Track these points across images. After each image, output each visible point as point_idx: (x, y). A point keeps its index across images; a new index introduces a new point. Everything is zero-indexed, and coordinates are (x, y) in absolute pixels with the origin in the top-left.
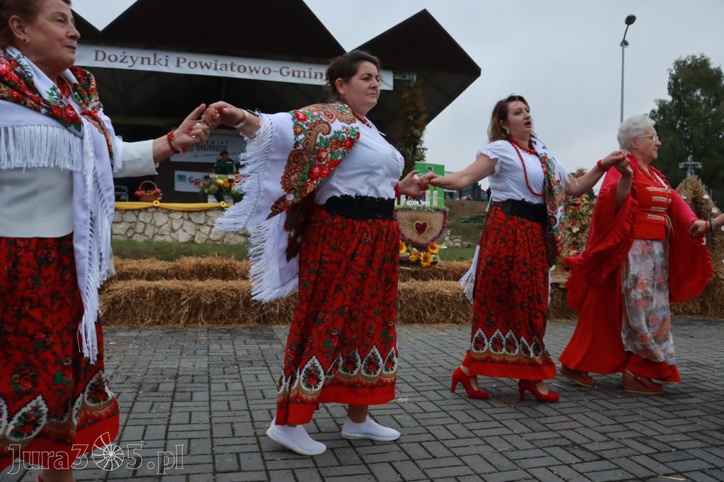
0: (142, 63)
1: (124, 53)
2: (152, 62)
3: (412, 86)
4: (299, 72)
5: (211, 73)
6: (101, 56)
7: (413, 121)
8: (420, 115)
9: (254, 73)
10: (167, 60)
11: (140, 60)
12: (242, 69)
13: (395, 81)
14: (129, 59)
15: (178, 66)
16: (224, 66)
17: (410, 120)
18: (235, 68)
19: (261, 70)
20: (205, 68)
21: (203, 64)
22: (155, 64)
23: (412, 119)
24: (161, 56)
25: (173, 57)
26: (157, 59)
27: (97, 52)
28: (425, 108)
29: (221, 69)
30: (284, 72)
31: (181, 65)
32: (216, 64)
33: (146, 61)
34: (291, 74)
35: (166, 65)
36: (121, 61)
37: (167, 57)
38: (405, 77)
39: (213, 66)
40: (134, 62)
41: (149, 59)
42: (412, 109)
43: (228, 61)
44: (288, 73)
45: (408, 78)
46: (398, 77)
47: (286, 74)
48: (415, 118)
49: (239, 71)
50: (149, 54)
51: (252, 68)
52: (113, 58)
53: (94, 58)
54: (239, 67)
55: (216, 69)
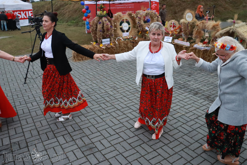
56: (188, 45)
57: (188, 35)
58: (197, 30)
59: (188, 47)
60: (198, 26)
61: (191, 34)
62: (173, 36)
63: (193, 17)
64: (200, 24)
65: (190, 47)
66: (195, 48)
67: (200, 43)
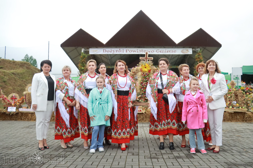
0: (116, 52)
1: (111, 49)
2: (119, 51)
3: (198, 52)
4: (162, 51)
5: (136, 53)
6: (105, 51)
10: (123, 51)
11: (116, 51)
13: (193, 51)
14: (112, 51)
15: (126, 52)
18: (143, 51)
19: (151, 51)
20: (134, 52)
21: (134, 51)
22: (120, 52)
24: (122, 49)
25: (125, 49)
27: (104, 50)
28: (203, 59)
29: (139, 52)
31: (127, 52)
33: (117, 51)
34: (160, 52)
36: (110, 52)
38: (196, 49)
39: (136, 51)
40: (114, 52)
41: (118, 51)
42: (199, 60)
43: (141, 49)
44: (159, 51)
45: (197, 50)
46: (194, 50)
47: (158, 52)
49: (144, 52)
50: (118, 49)
52: (108, 51)
53: (103, 52)
54: (144, 51)
55: (137, 52)
62: (17, 106)
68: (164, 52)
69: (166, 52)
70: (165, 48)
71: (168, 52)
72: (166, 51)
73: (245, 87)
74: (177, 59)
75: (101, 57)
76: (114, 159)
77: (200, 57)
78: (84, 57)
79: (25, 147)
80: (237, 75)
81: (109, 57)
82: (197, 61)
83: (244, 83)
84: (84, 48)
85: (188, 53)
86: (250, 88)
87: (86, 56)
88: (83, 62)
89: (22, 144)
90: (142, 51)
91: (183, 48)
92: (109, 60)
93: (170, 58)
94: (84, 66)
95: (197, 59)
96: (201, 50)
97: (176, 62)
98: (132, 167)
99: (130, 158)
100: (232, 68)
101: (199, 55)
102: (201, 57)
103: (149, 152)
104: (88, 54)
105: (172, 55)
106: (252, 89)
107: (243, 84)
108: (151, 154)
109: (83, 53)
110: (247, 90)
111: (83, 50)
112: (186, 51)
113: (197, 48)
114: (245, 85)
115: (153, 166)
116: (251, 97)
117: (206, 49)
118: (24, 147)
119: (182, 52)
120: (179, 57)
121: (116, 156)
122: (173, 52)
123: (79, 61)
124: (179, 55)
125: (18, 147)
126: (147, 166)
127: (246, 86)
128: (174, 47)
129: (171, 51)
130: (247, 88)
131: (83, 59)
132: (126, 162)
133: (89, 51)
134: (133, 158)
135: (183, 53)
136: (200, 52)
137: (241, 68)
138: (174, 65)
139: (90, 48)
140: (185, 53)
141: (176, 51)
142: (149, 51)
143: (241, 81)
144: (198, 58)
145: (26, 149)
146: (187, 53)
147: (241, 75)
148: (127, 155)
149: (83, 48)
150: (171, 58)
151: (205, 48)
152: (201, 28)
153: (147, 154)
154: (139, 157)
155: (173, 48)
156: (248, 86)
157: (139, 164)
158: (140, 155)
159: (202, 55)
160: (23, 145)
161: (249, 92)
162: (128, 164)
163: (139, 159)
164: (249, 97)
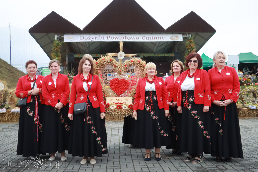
0: (96, 39)
1: (90, 36)
2: (99, 38)
3: (189, 39)
4: (149, 38)
7: (191, 52)
8: (193, 49)
9: (133, 39)
10: (104, 37)
11: (95, 38)
12: (129, 38)
14: (91, 38)
15: (108, 39)
16: (123, 38)
17: (189, 52)
18: (127, 38)
19: (136, 38)
20: (117, 39)
21: (116, 38)
22: (100, 39)
23: (190, 51)
26: (101, 37)
27: (81, 37)
28: (195, 47)
29: (122, 39)
30: (144, 38)
31: (108, 38)
32: (120, 37)
33: (97, 38)
34: (146, 39)
35: (104, 39)
36: (89, 39)
37: (104, 36)
38: (187, 36)
39: (119, 38)
40: (93, 39)
41: (98, 37)
42: (190, 47)
43: (124, 36)
44: (145, 38)
45: (188, 36)
46: (184, 36)
47: (144, 39)
48: (191, 50)
49: (128, 39)
51: (132, 38)
52: (86, 38)
53: (80, 39)
54: (128, 38)
55: (120, 39)
56: (4, 111)
57: (1, 103)
58: (11, 97)
59: (4, 113)
60: (11, 94)
61: (4, 101)
63: (5, 86)
64: (13, 91)
65: (6, 113)
66: (12, 113)
67: (16, 107)
68: (151, 39)
69: (153, 39)
70: (152, 34)
71: (156, 38)
72: (153, 37)
73: (242, 78)
74: (165, 47)
75: (77, 45)
76: (108, 159)
77: (191, 44)
78: (58, 45)
79: (11, 152)
80: (233, 64)
81: (87, 44)
82: (188, 49)
83: (241, 72)
84: (58, 34)
85: (178, 40)
86: (248, 78)
87: (61, 44)
88: (56, 51)
89: (6, 149)
90: (125, 38)
91: (173, 33)
92: (87, 47)
93: (157, 46)
94: (58, 55)
95: (188, 46)
96: (193, 37)
97: (164, 49)
98: (127, 165)
99: (124, 158)
100: (228, 56)
101: (190, 42)
102: (193, 44)
103: (141, 152)
104: (63, 42)
105: (160, 42)
106: (250, 80)
107: (240, 74)
108: (143, 153)
109: (56, 41)
110: (245, 81)
111: (56, 37)
112: (176, 37)
113: (188, 34)
114: (242, 75)
115: (146, 164)
116: (246, 91)
117: (199, 35)
118: (9, 152)
119: (171, 38)
120: (167, 44)
121: (109, 157)
122: (161, 39)
123: (52, 50)
124: (168, 42)
125: (4, 152)
126: (141, 164)
127: (244, 76)
128: (162, 33)
129: (158, 37)
130: (244, 79)
131: (56, 48)
132: (120, 162)
133: (63, 38)
134: (126, 158)
135: (172, 40)
136: (191, 39)
137: (238, 56)
138: (162, 53)
139: (64, 34)
140: (174, 40)
141: (164, 38)
142: (133, 38)
143: (238, 71)
144: (190, 45)
145: (13, 154)
146: (176, 40)
147: (238, 64)
148: (119, 155)
149: (56, 34)
150: (159, 45)
151: (197, 34)
152: (192, 11)
153: (139, 153)
154: (131, 157)
155: (160, 34)
156: (245, 76)
157: (133, 163)
158: (132, 155)
159: (193, 42)
160: (8, 150)
161: (246, 82)
162: (122, 164)
163: (132, 159)
164: (243, 91)
